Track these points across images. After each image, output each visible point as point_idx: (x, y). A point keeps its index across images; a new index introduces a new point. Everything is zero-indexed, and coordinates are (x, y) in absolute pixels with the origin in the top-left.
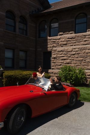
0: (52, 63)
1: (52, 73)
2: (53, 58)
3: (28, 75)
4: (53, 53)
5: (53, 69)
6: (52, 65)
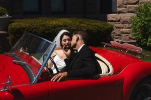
1: (119, 21)
3: (59, 26)
5: (119, 12)
6: (117, 5)
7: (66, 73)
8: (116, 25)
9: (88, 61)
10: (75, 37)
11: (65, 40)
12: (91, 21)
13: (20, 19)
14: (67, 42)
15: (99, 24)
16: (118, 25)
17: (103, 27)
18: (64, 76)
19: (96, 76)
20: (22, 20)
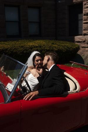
0: (83, 25)
1: (84, 42)
2: (85, 15)
3: (35, 47)
4: (85, 5)
5: (85, 35)
6: (83, 28)
7: (37, 92)
8: (81, 45)
9: (57, 80)
10: (46, 58)
11: (37, 61)
12: (61, 42)
13: (4, 41)
14: (39, 62)
15: (68, 44)
16: (83, 45)
17: (71, 47)
18: (35, 95)
19: (65, 93)
20: (5, 43)
